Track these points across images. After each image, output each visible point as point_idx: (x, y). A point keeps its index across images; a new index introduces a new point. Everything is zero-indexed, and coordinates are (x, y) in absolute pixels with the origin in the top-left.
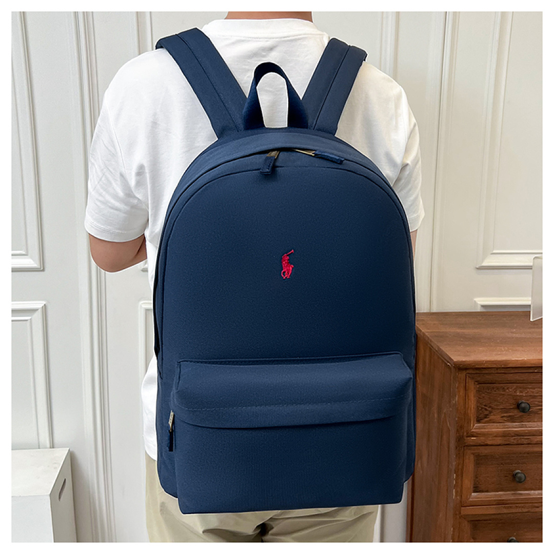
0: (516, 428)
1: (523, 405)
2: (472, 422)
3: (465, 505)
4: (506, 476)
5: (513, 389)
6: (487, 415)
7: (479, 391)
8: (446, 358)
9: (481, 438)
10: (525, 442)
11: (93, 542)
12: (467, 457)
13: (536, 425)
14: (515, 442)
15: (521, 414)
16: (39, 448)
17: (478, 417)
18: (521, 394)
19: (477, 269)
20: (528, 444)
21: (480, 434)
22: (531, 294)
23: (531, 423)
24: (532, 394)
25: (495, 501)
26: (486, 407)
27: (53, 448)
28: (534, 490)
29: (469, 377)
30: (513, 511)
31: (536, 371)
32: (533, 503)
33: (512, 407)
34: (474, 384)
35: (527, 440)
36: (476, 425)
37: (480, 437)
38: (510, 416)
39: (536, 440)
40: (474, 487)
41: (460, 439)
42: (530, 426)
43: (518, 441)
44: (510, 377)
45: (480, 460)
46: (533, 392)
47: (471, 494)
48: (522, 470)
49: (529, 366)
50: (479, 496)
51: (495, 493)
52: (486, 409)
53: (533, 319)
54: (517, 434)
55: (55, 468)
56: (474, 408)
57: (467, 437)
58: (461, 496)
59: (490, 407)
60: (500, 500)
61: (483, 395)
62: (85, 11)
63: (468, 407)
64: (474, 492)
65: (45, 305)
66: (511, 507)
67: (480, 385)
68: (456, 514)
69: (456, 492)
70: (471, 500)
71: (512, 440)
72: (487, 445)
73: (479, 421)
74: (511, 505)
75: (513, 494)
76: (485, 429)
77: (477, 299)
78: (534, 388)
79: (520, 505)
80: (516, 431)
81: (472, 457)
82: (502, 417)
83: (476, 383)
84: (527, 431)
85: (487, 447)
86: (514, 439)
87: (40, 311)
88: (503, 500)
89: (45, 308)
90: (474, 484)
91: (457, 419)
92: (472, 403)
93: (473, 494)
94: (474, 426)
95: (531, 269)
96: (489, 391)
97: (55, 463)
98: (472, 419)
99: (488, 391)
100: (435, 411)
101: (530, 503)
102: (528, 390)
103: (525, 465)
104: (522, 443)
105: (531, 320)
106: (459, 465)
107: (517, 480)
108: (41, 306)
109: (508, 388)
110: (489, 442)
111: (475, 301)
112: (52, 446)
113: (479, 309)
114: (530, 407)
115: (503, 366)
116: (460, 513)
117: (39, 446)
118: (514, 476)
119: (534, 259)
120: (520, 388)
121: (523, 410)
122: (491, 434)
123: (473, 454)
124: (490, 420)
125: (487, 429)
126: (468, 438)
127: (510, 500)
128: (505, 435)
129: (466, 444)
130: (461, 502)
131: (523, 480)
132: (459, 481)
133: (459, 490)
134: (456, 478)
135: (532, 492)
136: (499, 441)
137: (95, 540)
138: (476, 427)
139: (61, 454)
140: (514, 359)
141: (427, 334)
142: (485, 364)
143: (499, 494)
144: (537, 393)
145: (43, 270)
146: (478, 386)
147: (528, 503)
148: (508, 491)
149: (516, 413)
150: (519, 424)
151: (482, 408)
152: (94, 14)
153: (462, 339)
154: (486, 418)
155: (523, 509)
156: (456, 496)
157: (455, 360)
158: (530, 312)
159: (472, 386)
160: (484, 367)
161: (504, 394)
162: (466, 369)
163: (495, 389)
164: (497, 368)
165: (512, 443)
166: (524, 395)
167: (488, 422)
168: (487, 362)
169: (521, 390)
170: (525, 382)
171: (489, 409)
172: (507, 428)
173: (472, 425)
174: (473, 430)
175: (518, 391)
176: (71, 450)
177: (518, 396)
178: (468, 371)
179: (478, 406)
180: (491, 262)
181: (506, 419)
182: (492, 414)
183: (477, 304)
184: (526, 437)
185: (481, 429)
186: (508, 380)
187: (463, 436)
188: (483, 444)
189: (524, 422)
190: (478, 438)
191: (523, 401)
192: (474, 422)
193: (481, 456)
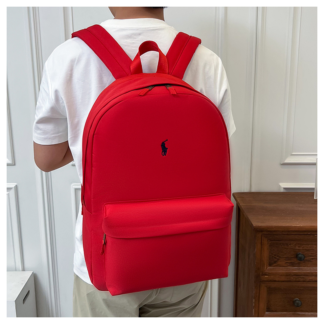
0: (295, 270)
1: (300, 256)
2: (265, 265)
4: (289, 302)
5: (294, 244)
6: (276, 261)
7: (270, 246)
9: (271, 276)
10: (302, 280)
12: (262, 288)
13: (309, 269)
15: (299, 261)
16: (16, 271)
17: (270, 262)
18: (299, 248)
19: (282, 165)
20: (304, 281)
21: (270, 274)
23: (306, 267)
24: (306, 248)
26: (275, 256)
27: (24, 271)
29: (264, 236)
31: (309, 233)
33: (293, 257)
34: (267, 241)
35: (302, 279)
36: (268, 268)
38: (291, 263)
39: (309, 279)
40: (267, 308)
41: (257, 277)
42: (305, 269)
43: (296, 279)
44: (291, 237)
45: (271, 291)
48: (299, 299)
49: (304, 230)
50: (270, 314)
51: (281, 313)
52: (275, 257)
54: (296, 275)
55: (22, 284)
56: (267, 257)
57: (262, 275)
59: (278, 256)
61: (273, 248)
62: (34, 6)
63: (263, 256)
64: (267, 311)
65: (16, 185)
69: (255, 311)
72: (275, 281)
73: (270, 265)
75: (293, 314)
76: (274, 270)
77: (280, 184)
78: (309, 245)
80: (294, 272)
81: (265, 288)
82: (286, 263)
83: (269, 240)
84: (302, 273)
87: (13, 188)
89: (16, 187)
90: (267, 307)
91: (255, 263)
92: (266, 254)
93: (266, 313)
94: (266, 268)
96: (278, 246)
97: (23, 281)
98: (265, 264)
99: (276, 246)
102: (304, 245)
103: (302, 295)
104: (299, 280)
105: (315, 198)
106: (257, 293)
107: (296, 305)
108: (14, 186)
109: (290, 244)
110: (277, 279)
111: (280, 185)
113: (282, 190)
114: (305, 257)
115: (286, 230)
117: (16, 269)
118: (294, 302)
120: (299, 244)
121: (300, 259)
122: (278, 274)
123: (266, 286)
125: (276, 270)
126: (263, 276)
128: (288, 275)
129: (262, 280)
131: (299, 305)
132: (257, 304)
133: (257, 309)
134: (255, 302)
135: (307, 313)
136: (283, 278)
138: (268, 269)
139: (28, 275)
140: (293, 225)
141: (242, 207)
145: (15, 165)
146: (270, 242)
149: (295, 261)
150: (297, 268)
151: (273, 257)
152: (39, 8)
153: (264, 211)
154: (275, 263)
156: (255, 314)
157: (254, 225)
158: (314, 193)
160: (274, 230)
161: (287, 248)
162: (262, 231)
163: (281, 245)
164: (283, 231)
165: (292, 280)
166: (301, 249)
167: (277, 266)
168: (275, 227)
169: (299, 245)
170: (301, 240)
171: (277, 258)
172: (289, 270)
173: (265, 268)
174: (267, 271)
175: (297, 246)
176: (34, 272)
177: (297, 249)
178: (263, 233)
179: (270, 256)
180: (290, 160)
181: (288, 264)
182: (279, 261)
183: (281, 187)
184: (302, 277)
185: (272, 270)
186: (290, 239)
187: (260, 275)
188: (272, 280)
189: (301, 267)
190: (269, 276)
191: (300, 253)
192: (267, 265)
193: (272, 288)
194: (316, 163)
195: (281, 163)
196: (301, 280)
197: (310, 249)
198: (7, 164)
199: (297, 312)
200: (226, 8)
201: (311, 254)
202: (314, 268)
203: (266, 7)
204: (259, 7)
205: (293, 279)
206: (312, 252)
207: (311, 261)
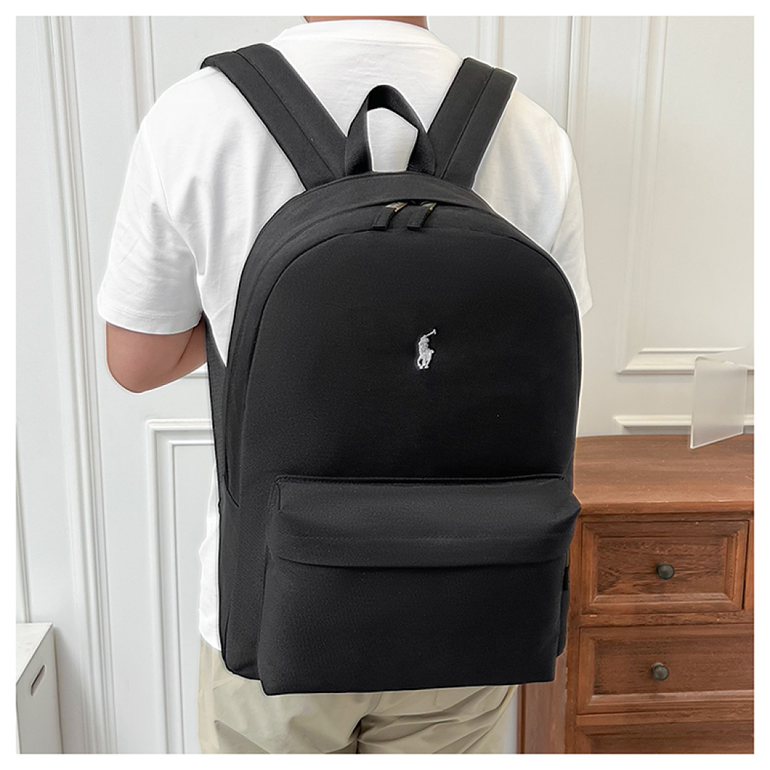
0: (654, 601)
1: (665, 568)
2: (591, 592)
3: (582, 712)
4: (642, 671)
5: (651, 545)
6: (614, 582)
7: (600, 548)
9: (604, 616)
12: (584, 643)
13: (683, 597)
14: (654, 622)
15: (662, 581)
17: (599, 585)
18: (662, 552)
19: (620, 374)
20: (673, 624)
21: (601, 610)
22: (691, 411)
23: (676, 594)
24: (678, 553)
25: (625, 706)
26: (611, 571)
27: (30, 622)
28: (682, 691)
29: (586, 527)
30: (652, 721)
31: (683, 519)
32: (680, 709)
33: (649, 571)
34: (595, 537)
35: (670, 619)
36: (597, 597)
37: (604, 614)
38: (646, 585)
39: (684, 619)
40: (594, 687)
41: (573, 617)
42: (675, 598)
43: (657, 620)
44: (645, 528)
45: (602, 648)
46: (680, 550)
47: (590, 697)
48: (664, 663)
49: (673, 511)
50: (602, 700)
51: (626, 695)
52: (611, 574)
53: (694, 445)
54: (656, 611)
56: (593, 572)
57: (584, 614)
58: (576, 700)
59: (617, 571)
60: (632, 706)
61: (608, 553)
62: (60, 15)
63: (586, 571)
64: (596, 693)
66: (648, 715)
67: (603, 539)
68: (570, 726)
69: (569, 694)
70: (591, 705)
71: (648, 619)
72: (612, 626)
73: (600, 591)
74: (649, 713)
75: (651, 697)
76: (610, 602)
77: (617, 418)
78: (682, 544)
79: (662, 712)
80: (654, 606)
81: (591, 643)
82: (635, 586)
83: (597, 536)
84: (670, 607)
85: (613, 628)
86: (652, 618)
88: (637, 705)
90: (596, 683)
92: (592, 566)
93: (594, 696)
94: (593, 598)
95: (693, 374)
96: (616, 548)
97: (30, 643)
98: (591, 587)
99: (614, 548)
101: (677, 710)
102: (673, 546)
103: (670, 655)
104: (663, 623)
105: (692, 447)
106: (572, 655)
107: (657, 676)
109: (643, 544)
110: (615, 622)
111: (615, 421)
113: (620, 432)
114: (674, 571)
115: (634, 512)
116: (575, 724)
118: (652, 671)
119: (697, 360)
120: (661, 544)
121: (665, 576)
122: (618, 611)
123: (593, 638)
124: (618, 590)
125: (613, 602)
126: (586, 616)
127: (647, 705)
128: (638, 612)
129: (583, 625)
130: (576, 707)
131: (665, 677)
132: (574, 677)
133: (573, 690)
134: (569, 673)
135: (679, 694)
136: (629, 620)
137: (87, 750)
138: (596, 600)
139: (40, 631)
140: (650, 502)
142: (608, 508)
143: (630, 698)
144: (686, 551)
146: (600, 541)
147: (673, 710)
148: (645, 692)
149: (654, 580)
150: (658, 595)
151: (606, 573)
152: (72, 19)
154: (611, 586)
155: (666, 718)
156: (569, 699)
158: (690, 435)
159: (591, 540)
160: (607, 513)
161: (637, 553)
162: (582, 516)
163: (624, 546)
164: (627, 515)
165: (649, 624)
166: (667, 554)
167: (616, 592)
168: (611, 505)
169: (662, 546)
170: (667, 534)
171: (616, 574)
172: (641, 601)
173: (591, 597)
174: (593, 605)
175: (657, 548)
176: (54, 626)
177: (658, 555)
178: (585, 519)
179: (600, 570)
181: (640, 588)
182: (620, 581)
183: (617, 424)
184: (669, 615)
185: (606, 602)
186: (642, 533)
187: (578, 613)
188: (606, 624)
189: (667, 593)
190: (600, 615)
191: (665, 562)
192: (593, 594)
193: (605, 642)
194: (692, 371)
195: (620, 371)
196: (667, 622)
197: (687, 553)
199: (657, 692)
201: (688, 564)
202: (694, 594)
205: (650, 620)
206: (690, 561)
207: (689, 581)
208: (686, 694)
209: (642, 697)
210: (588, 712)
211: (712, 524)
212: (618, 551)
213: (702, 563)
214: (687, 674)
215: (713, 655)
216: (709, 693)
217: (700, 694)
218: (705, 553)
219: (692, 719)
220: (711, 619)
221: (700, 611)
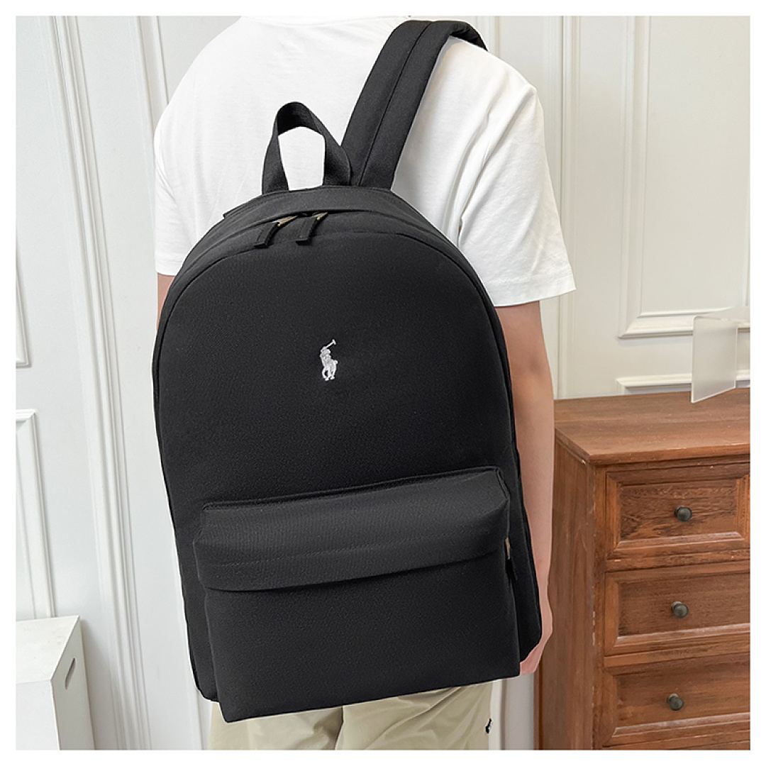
0: (673, 543)
1: (682, 511)
2: (615, 538)
3: (611, 653)
4: (662, 611)
5: (669, 490)
6: (635, 528)
7: (623, 496)
8: (579, 453)
9: (627, 560)
11: (118, 749)
12: (609, 587)
13: (700, 538)
14: (673, 562)
15: (680, 524)
16: (35, 619)
17: (622, 531)
18: (679, 497)
19: (620, 338)
20: (691, 564)
21: (625, 554)
22: (691, 369)
23: (693, 536)
24: (694, 496)
25: (648, 645)
26: (633, 518)
27: (56, 616)
28: (700, 627)
29: (610, 477)
30: (674, 657)
31: (699, 464)
32: (698, 645)
33: (667, 515)
34: (617, 486)
35: (688, 560)
36: (621, 542)
37: (626, 558)
38: (665, 528)
39: (700, 558)
40: (619, 629)
41: (599, 563)
42: (692, 539)
43: (676, 560)
44: (665, 474)
45: (627, 590)
46: (695, 493)
47: (616, 638)
48: (683, 601)
49: (690, 457)
50: (626, 641)
51: (649, 634)
52: (633, 520)
53: (695, 400)
54: (675, 552)
55: (59, 643)
56: (617, 519)
57: (609, 559)
58: (604, 642)
59: (638, 517)
60: (656, 644)
61: (629, 500)
63: (610, 518)
64: (620, 635)
65: (34, 414)
66: (669, 652)
67: (625, 487)
68: (598, 668)
69: (597, 636)
70: (616, 646)
71: (669, 560)
72: (635, 569)
73: (623, 537)
74: (670, 650)
75: (671, 635)
76: (632, 547)
77: (620, 380)
78: (697, 488)
79: (682, 649)
80: (673, 547)
81: (616, 586)
82: (655, 529)
83: (620, 485)
84: (688, 547)
85: (635, 571)
86: (671, 559)
87: (28, 422)
88: (659, 643)
89: (35, 418)
90: (620, 625)
91: (595, 535)
92: (615, 513)
93: (619, 638)
94: (617, 543)
95: (692, 335)
96: (637, 495)
98: (615, 534)
99: (635, 495)
100: (567, 530)
101: (695, 645)
102: (689, 490)
103: (687, 594)
104: (682, 563)
105: (692, 401)
106: (599, 599)
107: (677, 614)
108: (29, 417)
109: (661, 490)
110: (638, 566)
111: (618, 383)
112: (55, 614)
113: (623, 392)
114: (691, 513)
115: (654, 460)
116: (603, 665)
117: (35, 615)
118: (673, 609)
119: (695, 320)
120: (678, 488)
121: (683, 518)
122: (640, 554)
123: (618, 582)
124: (639, 534)
125: (635, 546)
126: (611, 561)
127: (668, 643)
128: (659, 554)
129: (608, 570)
130: (603, 649)
131: (684, 614)
132: (600, 620)
133: (600, 633)
134: (596, 617)
135: (698, 630)
136: (651, 562)
138: (620, 545)
139: (67, 625)
140: (669, 449)
142: (630, 457)
143: (653, 636)
144: (701, 494)
145: (30, 366)
146: (622, 489)
147: (692, 645)
148: (666, 630)
149: (673, 523)
150: (677, 537)
151: (628, 519)
153: (600, 429)
154: (633, 532)
155: (686, 654)
156: (597, 642)
157: (591, 454)
158: (690, 392)
159: (614, 488)
160: (629, 461)
161: (656, 499)
162: (606, 466)
163: (644, 492)
164: (648, 463)
165: (668, 565)
166: (684, 498)
167: (638, 537)
168: (634, 454)
169: (679, 491)
170: (684, 480)
171: (638, 520)
172: (661, 544)
173: (615, 543)
174: (617, 550)
175: (675, 493)
177: (675, 499)
178: (609, 469)
179: (622, 516)
180: (638, 328)
181: (659, 532)
182: (641, 526)
183: (621, 385)
184: (687, 555)
185: (628, 547)
186: (662, 479)
187: (603, 559)
188: (630, 567)
189: (684, 535)
190: (624, 560)
191: (683, 506)
192: (617, 538)
193: (628, 585)
194: (692, 331)
195: (620, 336)
196: (686, 562)
197: (701, 496)
198: (17, 364)
199: (678, 629)
200: (497, 19)
201: (703, 506)
202: (709, 535)
203: (580, 17)
204: (566, 17)
205: (670, 561)
206: (705, 503)
207: (705, 522)
208: (703, 630)
209: (663, 636)
210: (614, 653)
211: (726, 467)
212: (638, 498)
213: (716, 504)
214: (704, 611)
215: (727, 591)
216: (725, 627)
217: (716, 629)
218: (719, 495)
219: (710, 653)
220: (725, 557)
221: (717, 549)
